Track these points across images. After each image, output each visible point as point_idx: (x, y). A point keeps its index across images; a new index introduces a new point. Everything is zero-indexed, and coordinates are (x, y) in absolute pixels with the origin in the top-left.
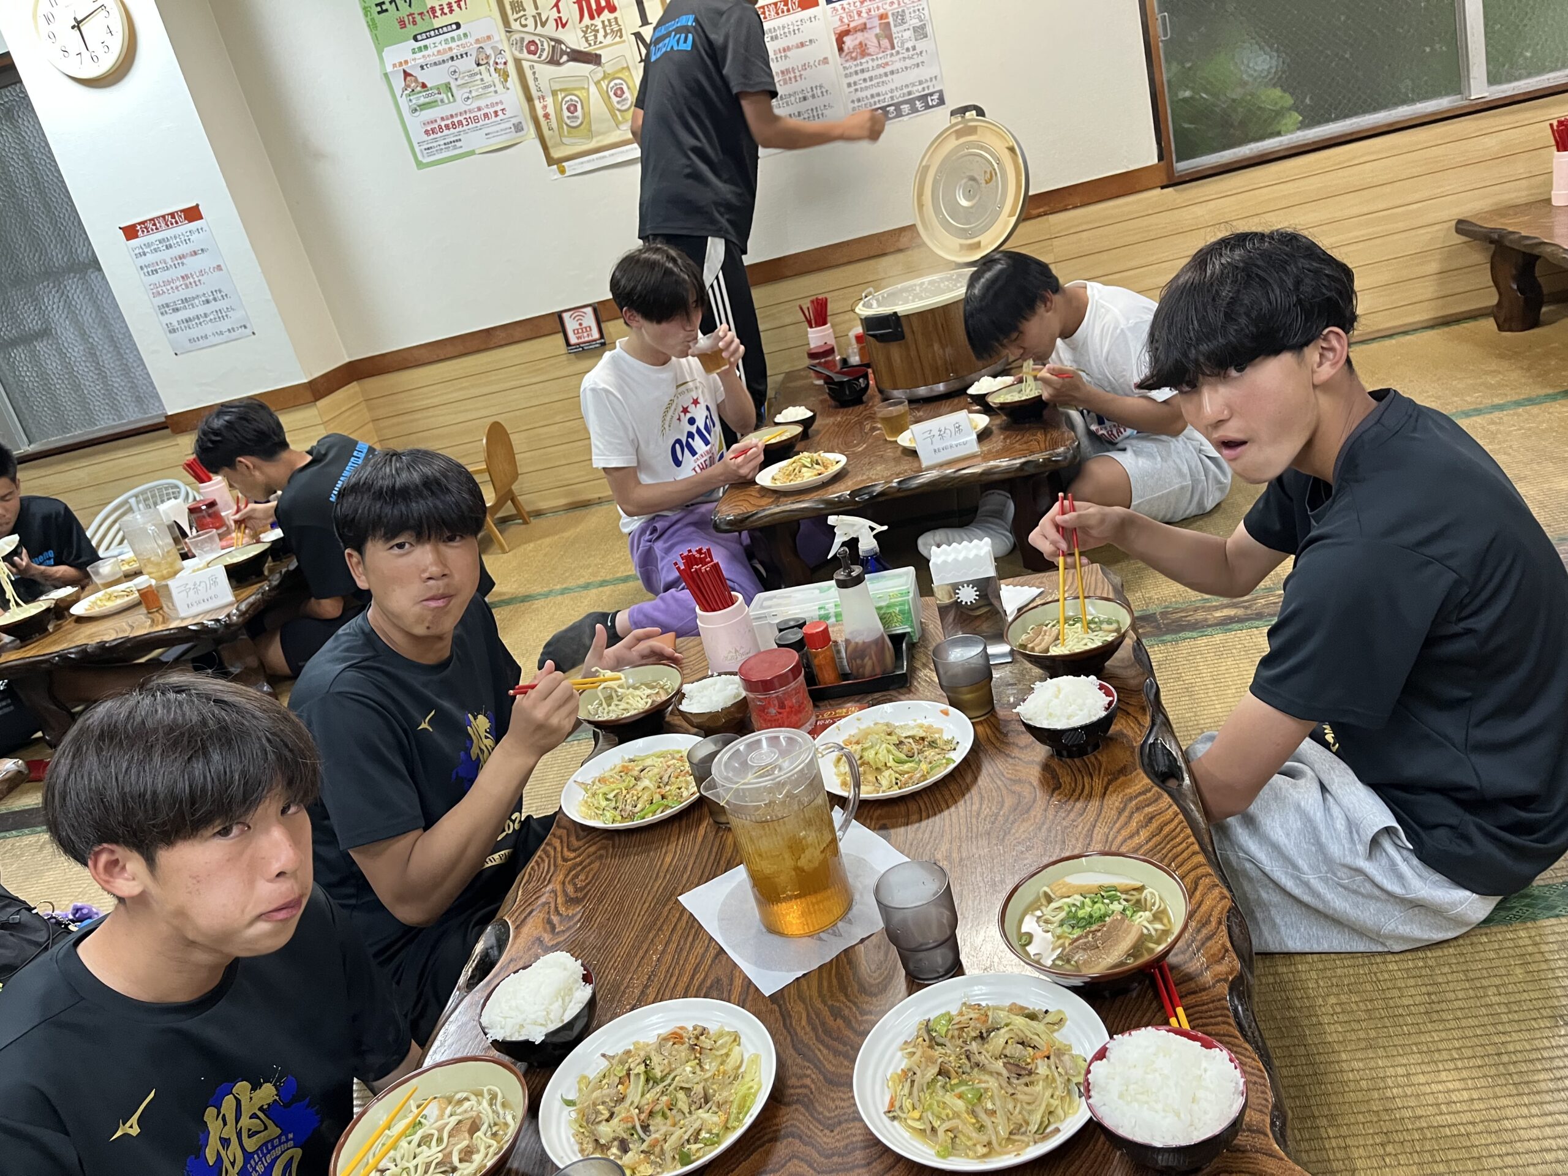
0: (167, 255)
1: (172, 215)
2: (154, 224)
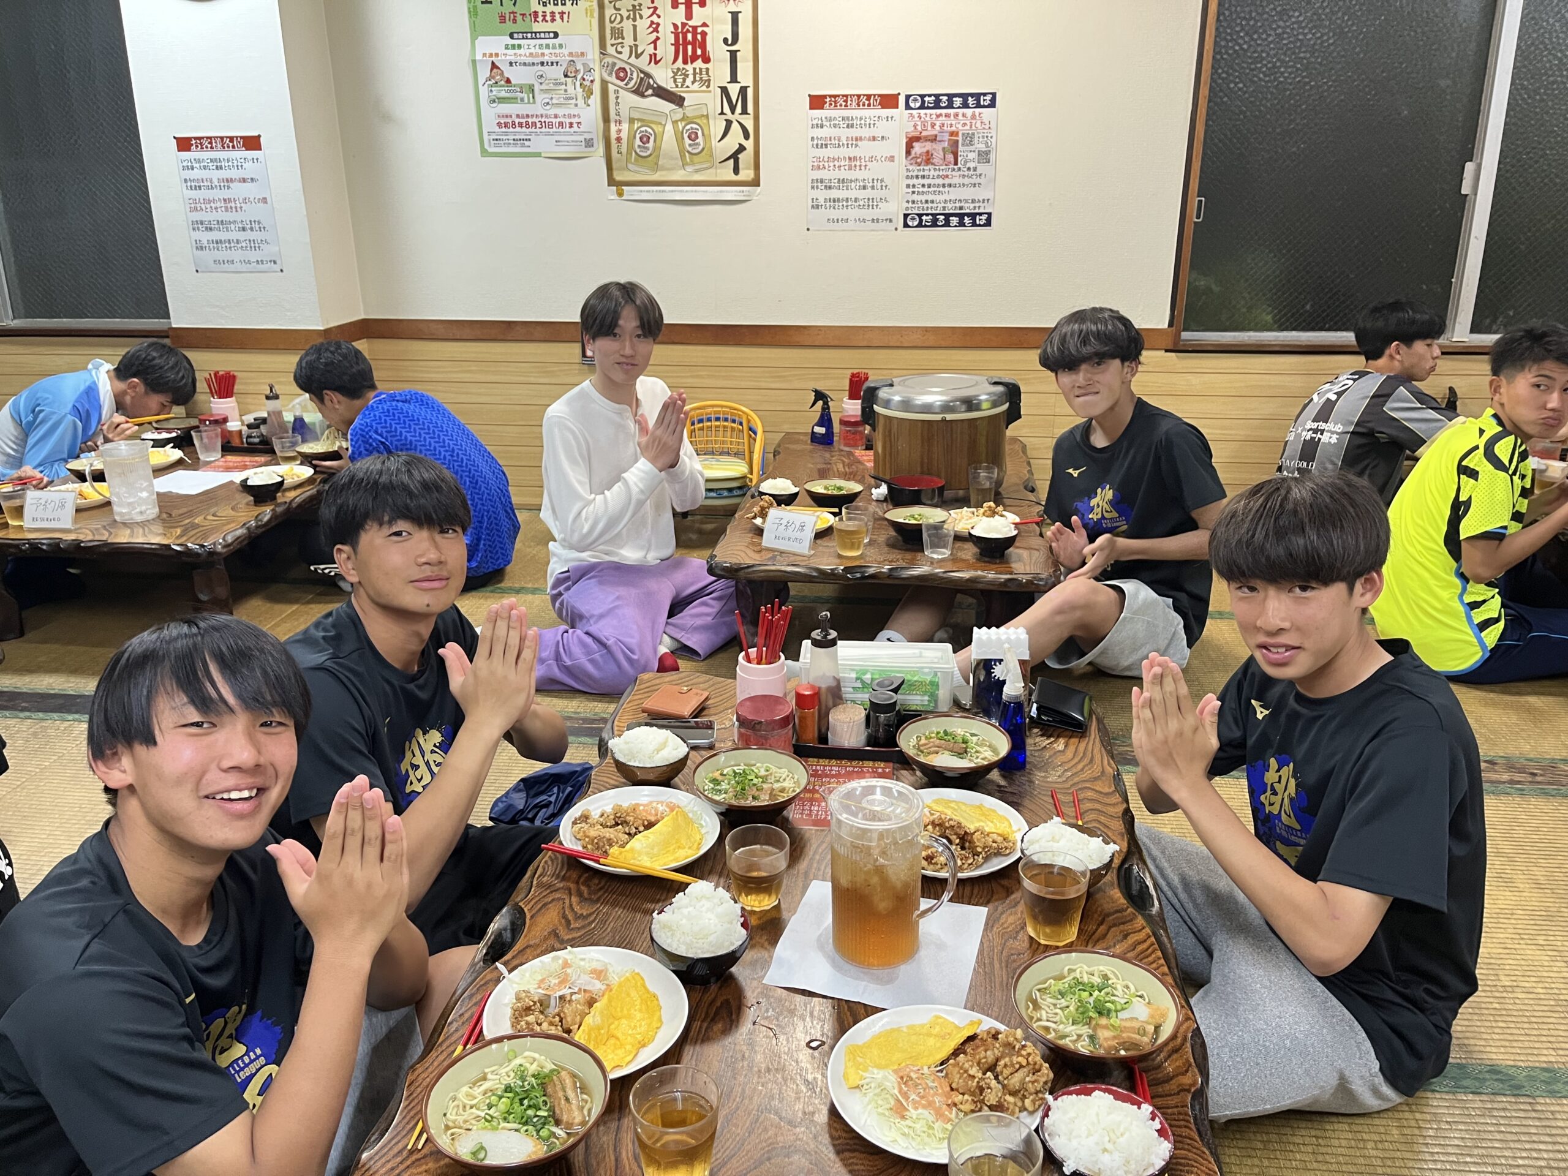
0: (216, 175)
1: (231, 139)
2: (211, 143)
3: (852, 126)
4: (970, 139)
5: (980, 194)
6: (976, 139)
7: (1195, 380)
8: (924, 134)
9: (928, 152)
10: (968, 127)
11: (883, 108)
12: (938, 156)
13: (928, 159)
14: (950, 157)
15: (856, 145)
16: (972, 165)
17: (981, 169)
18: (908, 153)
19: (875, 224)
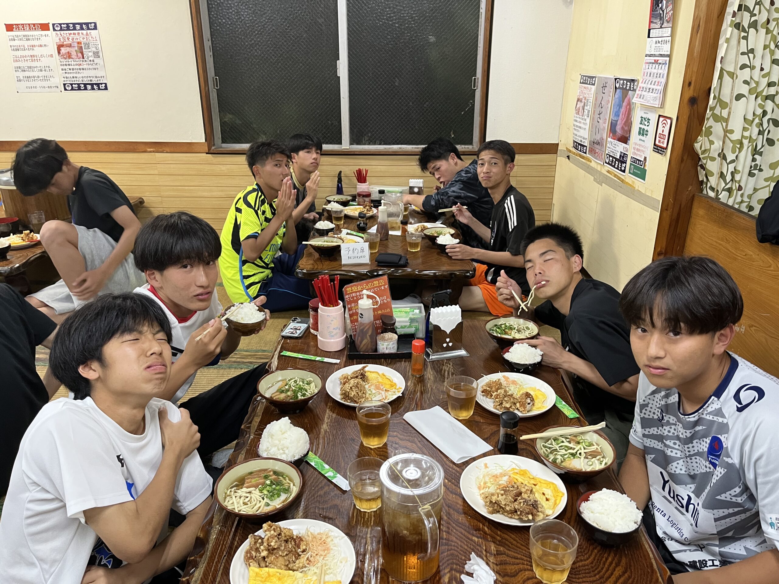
3: (29, 40)
4: (88, 46)
5: (99, 73)
6: (91, 46)
7: (224, 168)
8: (65, 43)
9: (68, 52)
10: (85, 40)
11: (42, 30)
12: (74, 54)
13: (69, 56)
14: (80, 55)
15: (33, 50)
16: (91, 59)
17: (96, 60)
18: (59, 53)
19: (50, 89)
